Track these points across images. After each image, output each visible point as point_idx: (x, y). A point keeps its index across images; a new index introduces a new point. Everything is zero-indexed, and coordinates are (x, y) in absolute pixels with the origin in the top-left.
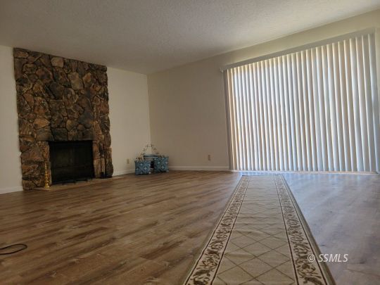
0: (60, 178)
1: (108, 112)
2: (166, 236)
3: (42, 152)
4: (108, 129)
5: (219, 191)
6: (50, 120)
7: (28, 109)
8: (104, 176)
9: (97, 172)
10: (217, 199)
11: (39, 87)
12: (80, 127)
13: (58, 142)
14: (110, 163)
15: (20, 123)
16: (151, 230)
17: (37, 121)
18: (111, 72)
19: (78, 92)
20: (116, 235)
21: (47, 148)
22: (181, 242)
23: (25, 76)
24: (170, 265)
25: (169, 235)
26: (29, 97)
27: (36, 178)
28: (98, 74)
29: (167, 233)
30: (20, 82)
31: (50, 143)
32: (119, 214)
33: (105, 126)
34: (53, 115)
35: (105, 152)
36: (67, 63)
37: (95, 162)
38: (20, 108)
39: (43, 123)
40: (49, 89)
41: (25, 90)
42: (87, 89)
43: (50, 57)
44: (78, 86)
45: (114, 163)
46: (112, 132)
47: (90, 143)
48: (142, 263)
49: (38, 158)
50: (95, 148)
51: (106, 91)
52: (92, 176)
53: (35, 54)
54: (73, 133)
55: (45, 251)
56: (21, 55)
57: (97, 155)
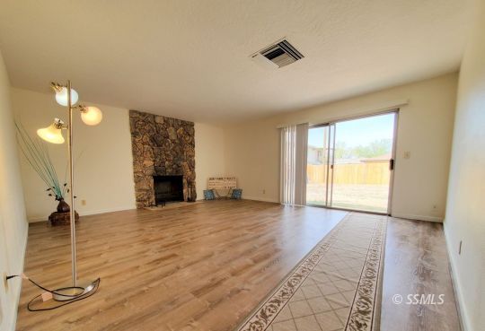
0: (160, 201)
1: (194, 156)
2: (215, 271)
3: (149, 183)
4: (194, 167)
5: (265, 225)
6: (154, 161)
7: (139, 153)
8: (189, 200)
9: (186, 198)
10: (262, 233)
11: (146, 138)
12: (174, 166)
13: (159, 176)
14: (195, 191)
15: (134, 163)
16: (206, 263)
17: (145, 162)
18: (196, 127)
19: (173, 142)
20: (181, 264)
21: (152, 181)
22: (225, 279)
23: (137, 130)
24: (210, 306)
25: (218, 270)
26: (140, 145)
27: (145, 201)
28: (187, 128)
29: (218, 267)
30: (134, 134)
31: (154, 177)
32: (189, 241)
33: (192, 166)
34: (156, 157)
35: (191, 184)
36: (166, 121)
37: (184, 191)
38: (134, 153)
39: (149, 163)
40: (153, 140)
41: (137, 140)
42: (180, 139)
43: (154, 116)
44: (174, 137)
45: (197, 192)
46: (196, 170)
47: (181, 178)
48: (190, 300)
49: (145, 187)
50: (184, 181)
51: (193, 140)
52: (182, 200)
53: (144, 114)
54: (169, 170)
55: (129, 275)
56: (135, 115)
57: (186, 186)
